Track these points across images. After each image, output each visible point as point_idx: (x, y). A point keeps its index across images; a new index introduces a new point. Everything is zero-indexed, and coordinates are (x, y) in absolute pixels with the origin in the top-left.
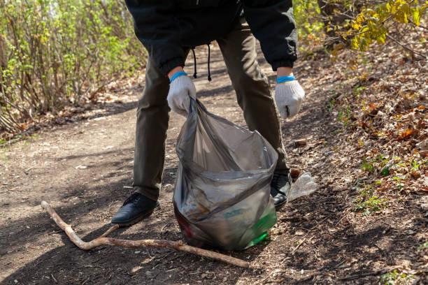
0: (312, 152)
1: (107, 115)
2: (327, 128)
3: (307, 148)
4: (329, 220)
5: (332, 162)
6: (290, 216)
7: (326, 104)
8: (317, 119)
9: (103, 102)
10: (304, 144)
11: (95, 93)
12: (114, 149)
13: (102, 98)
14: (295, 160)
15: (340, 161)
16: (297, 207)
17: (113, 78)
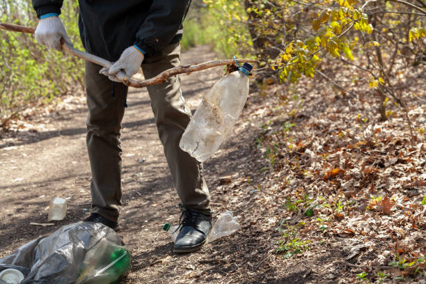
0: (237, 190)
1: (19, 145)
2: (254, 165)
3: (232, 185)
4: (249, 263)
5: (257, 202)
6: (209, 258)
7: (255, 140)
8: (244, 155)
9: (15, 130)
10: (229, 182)
11: (7, 120)
12: (24, 182)
13: (14, 126)
14: (219, 198)
15: (264, 201)
16: (218, 249)
17: (29, 105)
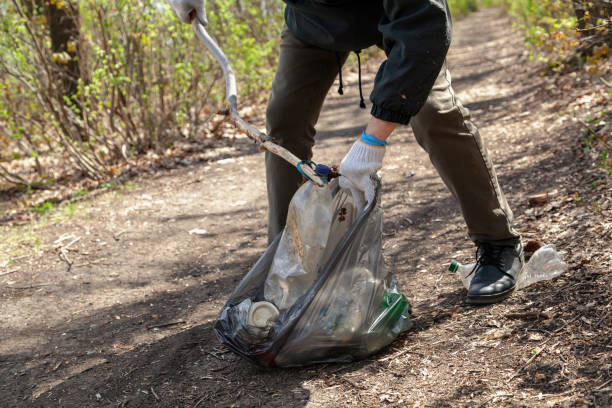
0: (557, 215)
1: (237, 156)
2: (580, 177)
3: (549, 207)
4: (583, 318)
5: (590, 230)
6: (520, 311)
7: (580, 141)
8: (565, 164)
9: (231, 137)
10: (543, 202)
11: (219, 123)
12: (248, 207)
13: (230, 130)
14: (529, 226)
15: (602, 229)
16: (533, 298)
17: (248, 102)
